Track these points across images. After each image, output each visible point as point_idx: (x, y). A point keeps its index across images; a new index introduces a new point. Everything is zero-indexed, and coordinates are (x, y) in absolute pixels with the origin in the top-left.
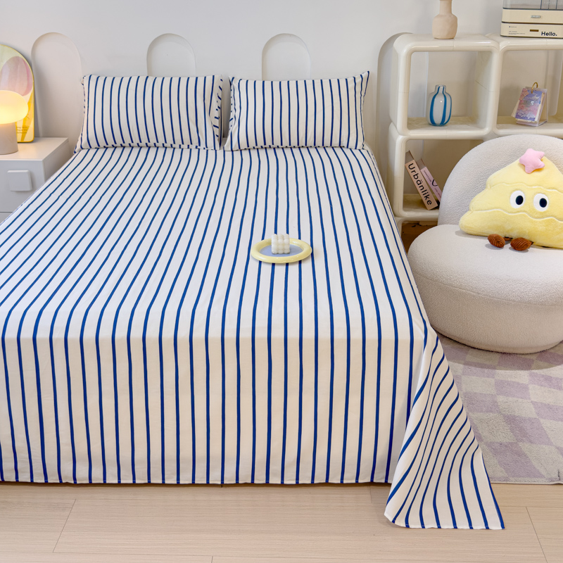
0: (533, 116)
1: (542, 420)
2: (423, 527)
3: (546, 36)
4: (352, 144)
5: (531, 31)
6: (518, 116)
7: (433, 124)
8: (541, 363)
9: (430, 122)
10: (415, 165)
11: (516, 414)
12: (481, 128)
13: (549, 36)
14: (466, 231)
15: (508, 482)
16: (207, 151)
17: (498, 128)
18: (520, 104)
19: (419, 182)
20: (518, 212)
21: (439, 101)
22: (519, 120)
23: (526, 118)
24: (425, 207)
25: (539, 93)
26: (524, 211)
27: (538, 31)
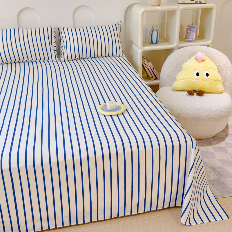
0: (192, 37)
1: (225, 167)
2: (197, 224)
3: (197, 3)
4: (118, 54)
5: (191, 1)
6: (186, 38)
7: (152, 43)
8: (215, 142)
9: (151, 42)
10: (146, 62)
11: (215, 166)
12: (172, 44)
13: (198, 3)
14: (176, 89)
15: (223, 197)
16: (53, 62)
17: (179, 43)
18: (186, 32)
19: (148, 69)
20: (198, 79)
21: (155, 33)
22: (186, 39)
23: (189, 38)
24: (150, 79)
25: (194, 27)
26: (200, 79)
27: (194, 1)
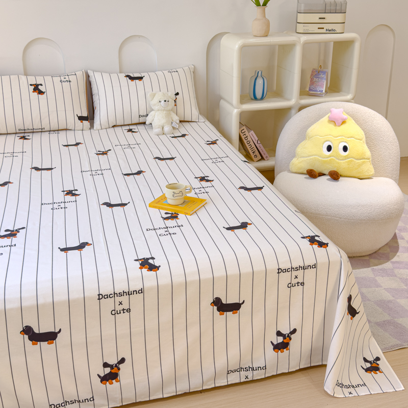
0: (321, 89)
3: (329, 32)
5: (319, 28)
6: (310, 90)
7: (255, 98)
10: (245, 130)
12: (289, 100)
13: (331, 32)
17: (301, 99)
18: (311, 81)
19: (248, 142)
21: (260, 82)
23: (316, 91)
24: (252, 160)
25: (324, 73)
27: (323, 28)
